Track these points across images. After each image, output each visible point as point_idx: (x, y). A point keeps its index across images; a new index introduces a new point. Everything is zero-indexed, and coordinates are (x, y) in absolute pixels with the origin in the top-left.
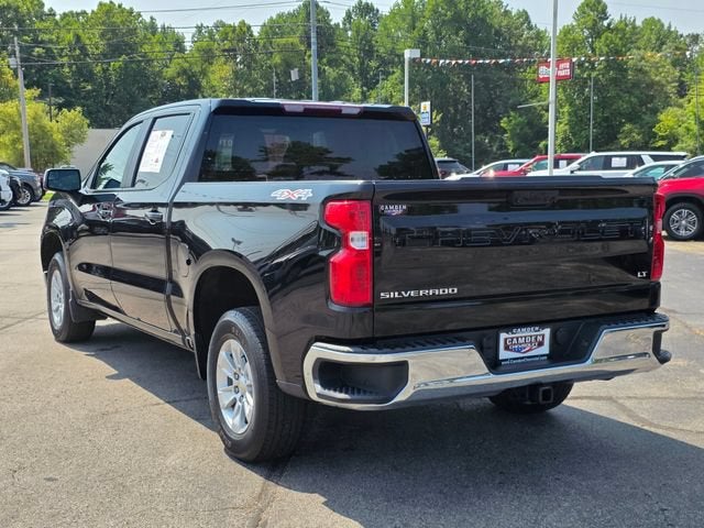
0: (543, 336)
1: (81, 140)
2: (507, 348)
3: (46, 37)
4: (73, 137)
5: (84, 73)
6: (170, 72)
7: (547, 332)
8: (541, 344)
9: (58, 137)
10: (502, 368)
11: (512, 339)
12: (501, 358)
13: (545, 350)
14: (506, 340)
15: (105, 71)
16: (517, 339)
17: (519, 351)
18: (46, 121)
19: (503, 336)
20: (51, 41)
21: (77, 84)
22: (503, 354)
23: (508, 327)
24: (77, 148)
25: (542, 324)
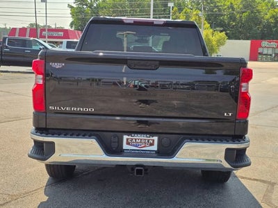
0: (153, 140)
1: (223, 44)
2: (128, 143)
3: (219, 4)
4: (220, 43)
5: (232, 18)
6: (268, 17)
7: (156, 139)
8: (152, 144)
9: (214, 43)
10: (125, 154)
11: (132, 139)
12: (124, 148)
13: (155, 148)
14: (127, 139)
15: (241, 17)
16: (136, 140)
17: (136, 146)
18: (211, 37)
19: (125, 137)
20: (221, 6)
21: (229, 22)
22: (125, 146)
23: (129, 133)
24: (221, 47)
25: (152, 134)
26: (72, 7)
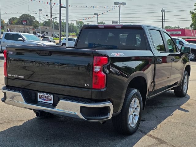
0: (51, 97)
7: (52, 96)
11: (42, 96)
12: (38, 100)
13: (52, 102)
16: (43, 96)
25: (50, 93)
26: (192, 13)
